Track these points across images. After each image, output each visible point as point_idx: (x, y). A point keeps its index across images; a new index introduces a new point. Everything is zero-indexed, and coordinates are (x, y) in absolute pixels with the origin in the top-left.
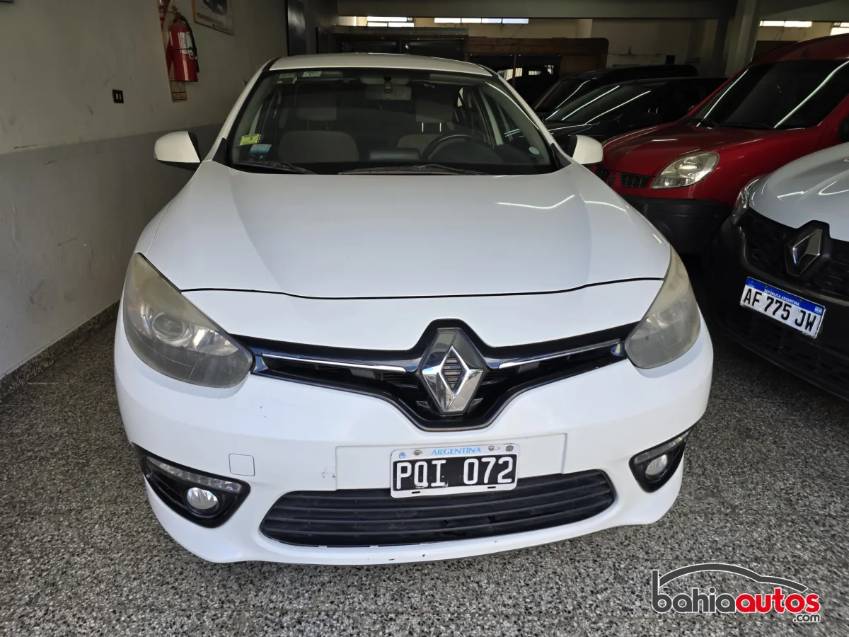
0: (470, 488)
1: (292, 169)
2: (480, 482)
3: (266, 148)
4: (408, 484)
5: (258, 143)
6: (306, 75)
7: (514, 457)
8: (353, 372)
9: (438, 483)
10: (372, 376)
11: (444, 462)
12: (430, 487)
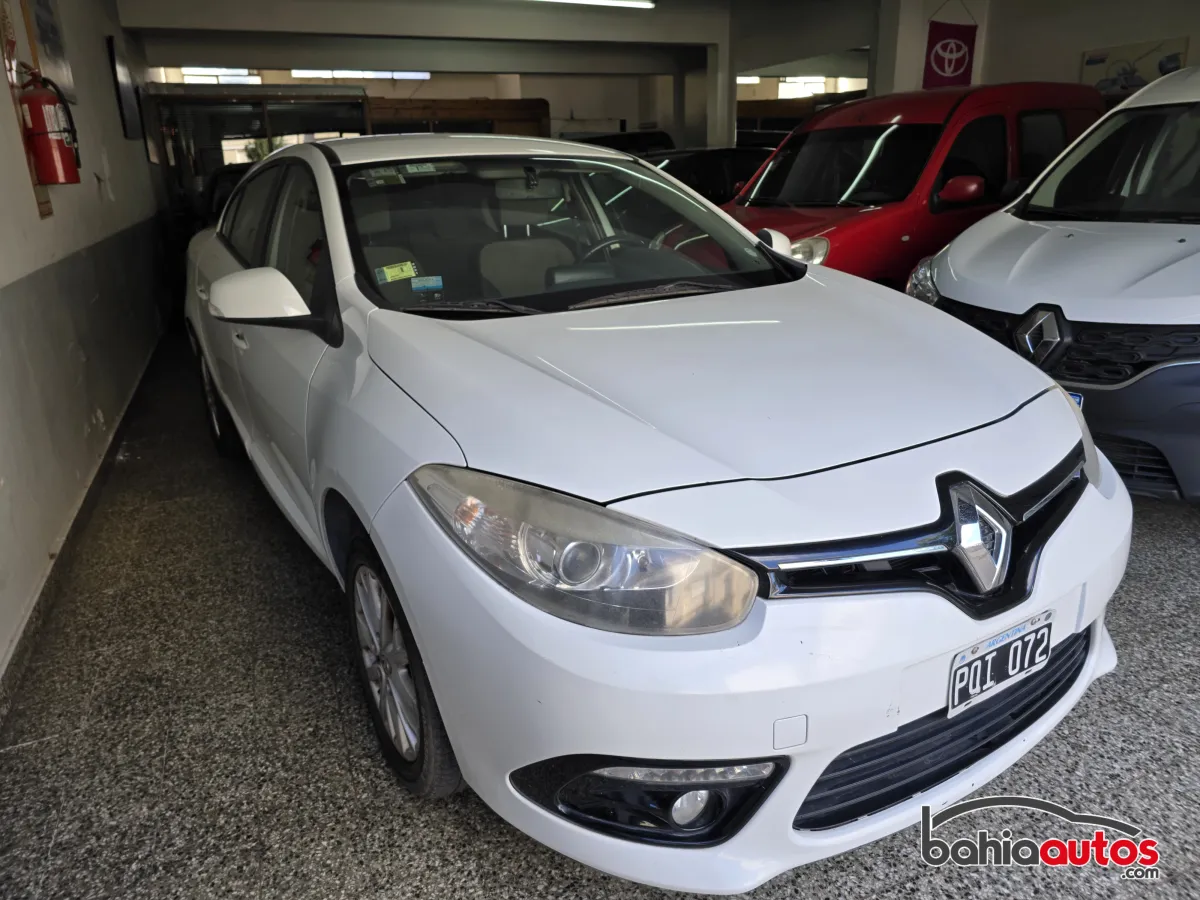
0: (1016, 677)
1: (507, 308)
2: (1022, 668)
3: (434, 282)
4: (965, 695)
5: (417, 276)
6: (411, 169)
7: (1049, 626)
8: (868, 568)
9: (989, 683)
10: (888, 567)
11: (994, 654)
12: (982, 691)
